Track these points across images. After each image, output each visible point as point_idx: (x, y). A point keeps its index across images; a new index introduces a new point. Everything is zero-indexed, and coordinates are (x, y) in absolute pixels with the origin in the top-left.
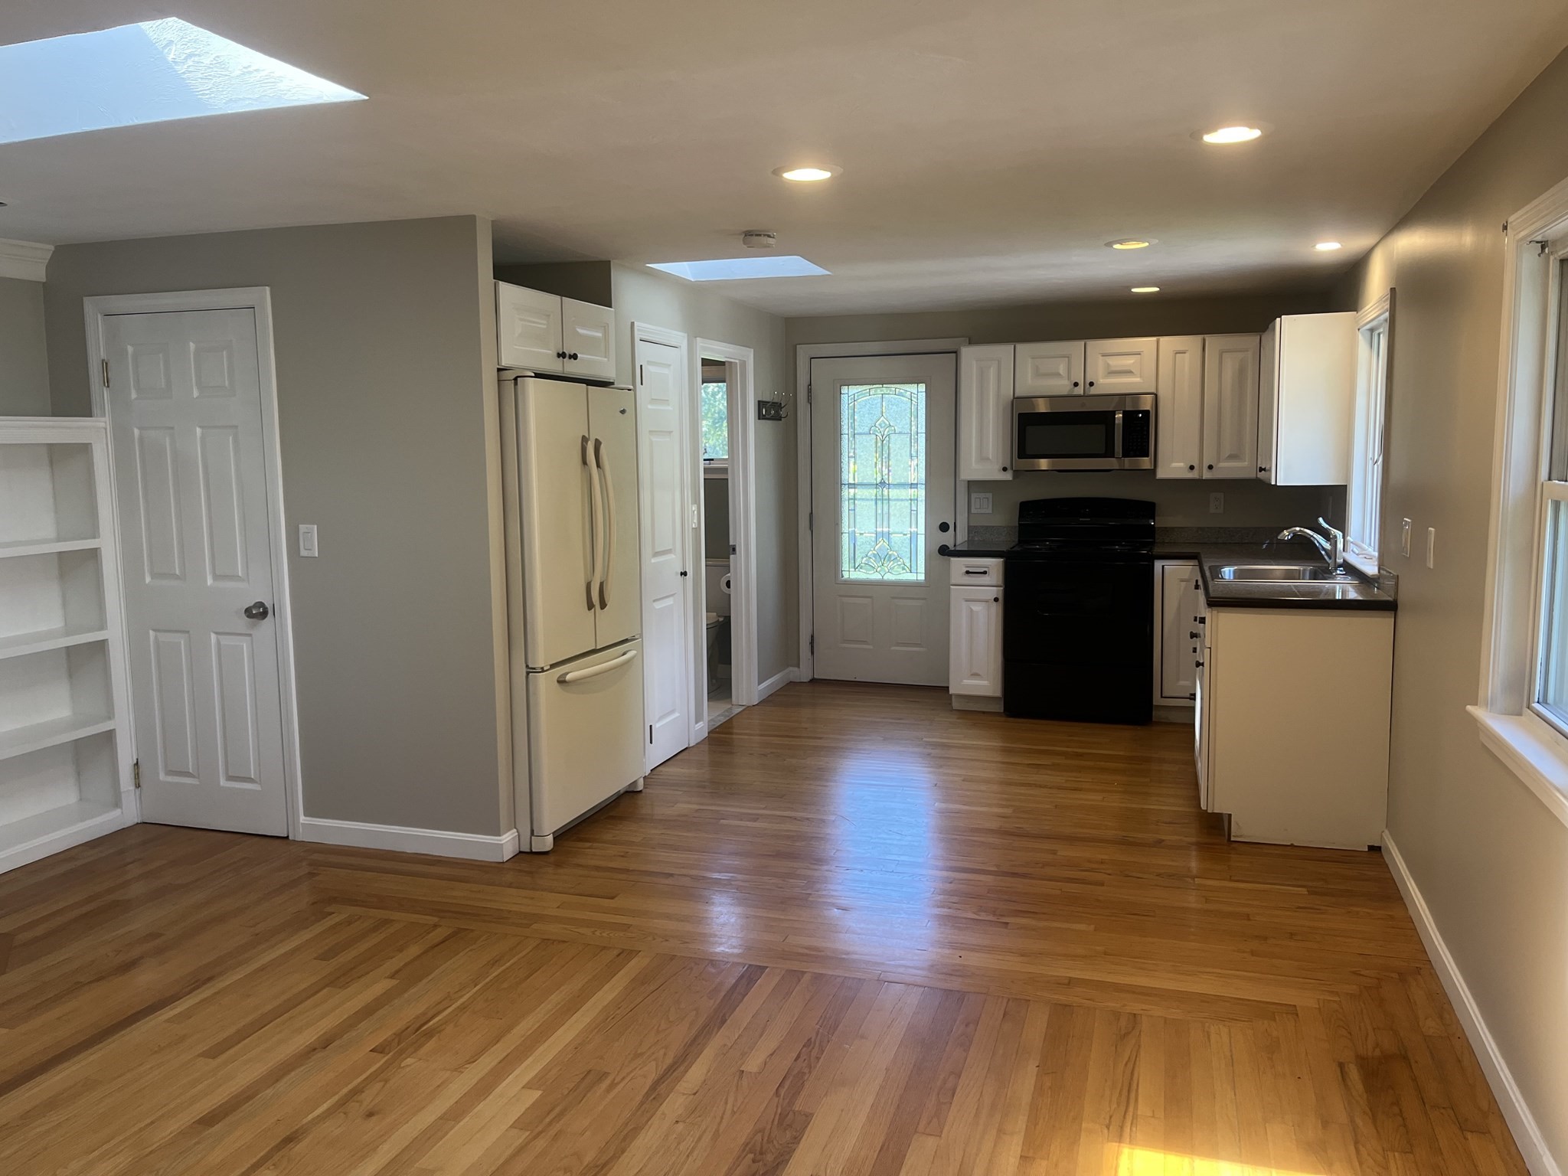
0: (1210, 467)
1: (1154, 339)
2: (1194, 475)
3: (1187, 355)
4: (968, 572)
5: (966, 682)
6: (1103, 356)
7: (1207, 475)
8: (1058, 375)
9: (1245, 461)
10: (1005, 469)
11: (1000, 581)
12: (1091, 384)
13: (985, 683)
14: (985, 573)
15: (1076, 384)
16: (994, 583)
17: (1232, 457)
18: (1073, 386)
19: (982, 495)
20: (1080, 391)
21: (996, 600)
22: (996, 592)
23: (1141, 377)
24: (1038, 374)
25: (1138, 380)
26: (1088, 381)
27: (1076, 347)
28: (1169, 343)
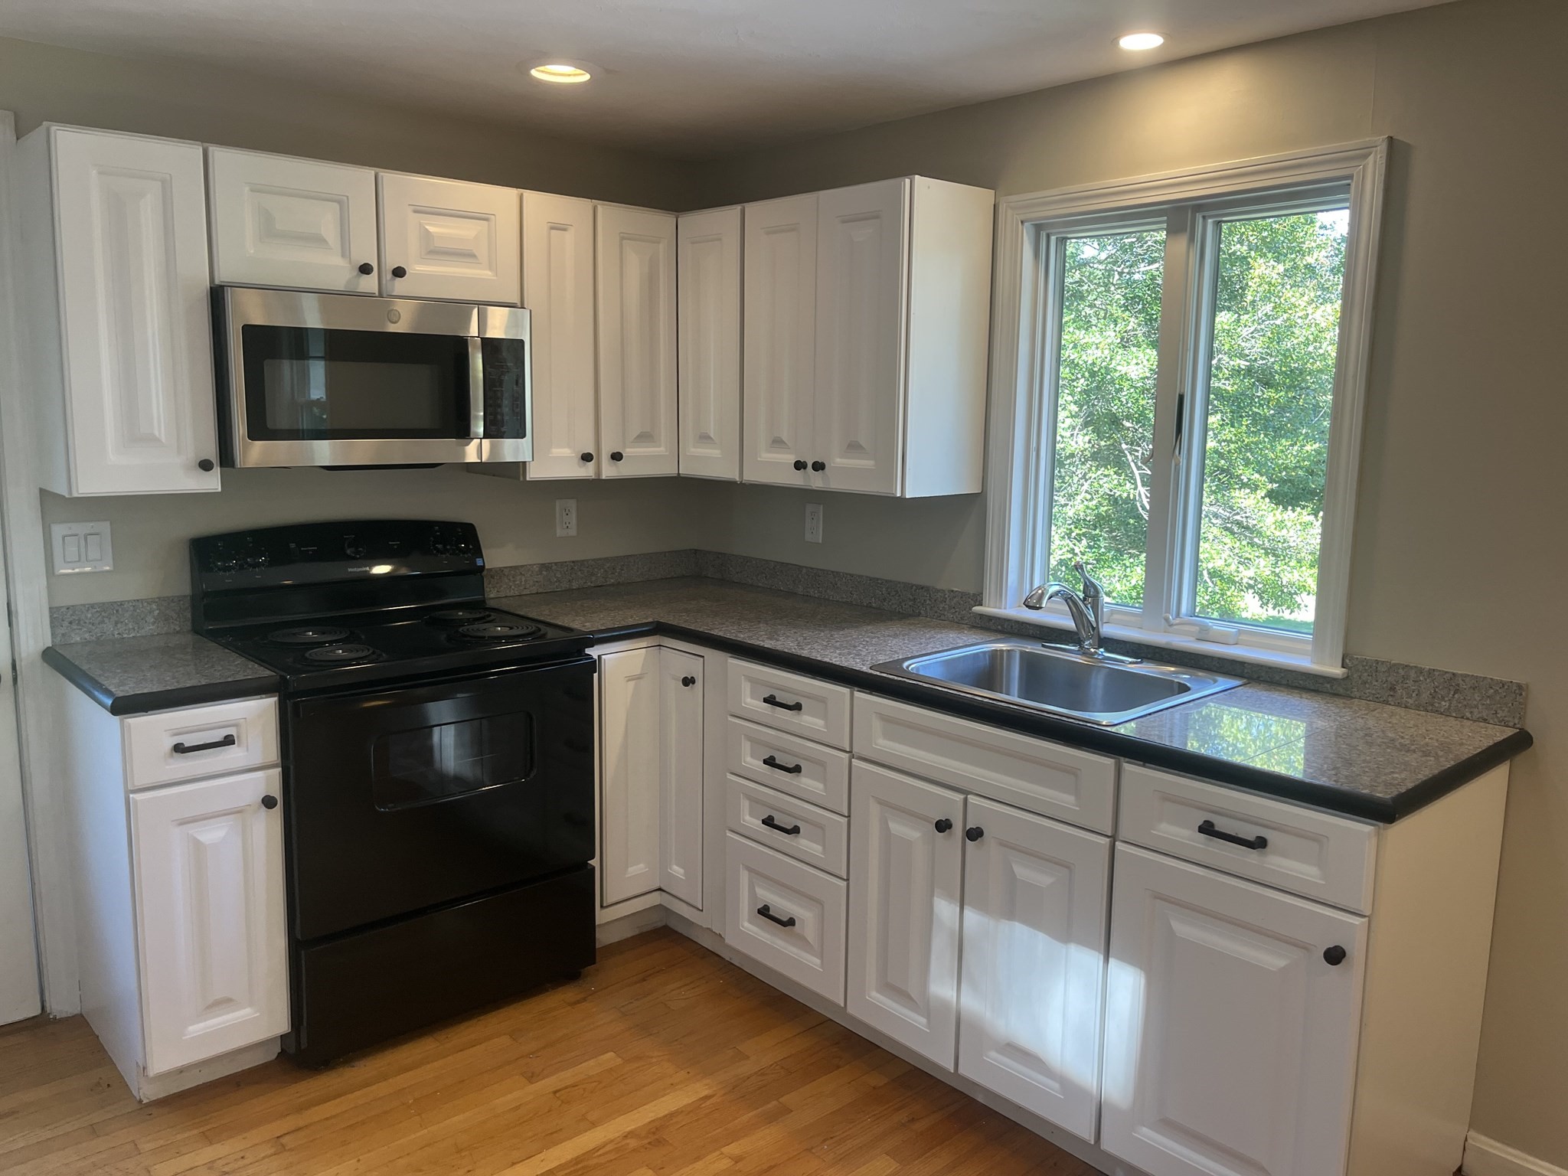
0: (617, 457)
1: (513, 193)
2: (587, 471)
3: (569, 237)
4: (179, 749)
5: (195, 1029)
6: (416, 212)
7: (609, 471)
8: (319, 241)
9: (660, 447)
10: (205, 465)
11: (273, 753)
12: (399, 272)
13: (245, 1013)
14: (228, 741)
15: (365, 269)
16: (257, 760)
17: (645, 437)
18: (356, 272)
19: (82, 528)
20: (369, 283)
21: (268, 802)
22: (270, 782)
23: (490, 269)
24: (268, 231)
25: (487, 274)
26: (391, 263)
27: (356, 180)
28: (541, 205)
